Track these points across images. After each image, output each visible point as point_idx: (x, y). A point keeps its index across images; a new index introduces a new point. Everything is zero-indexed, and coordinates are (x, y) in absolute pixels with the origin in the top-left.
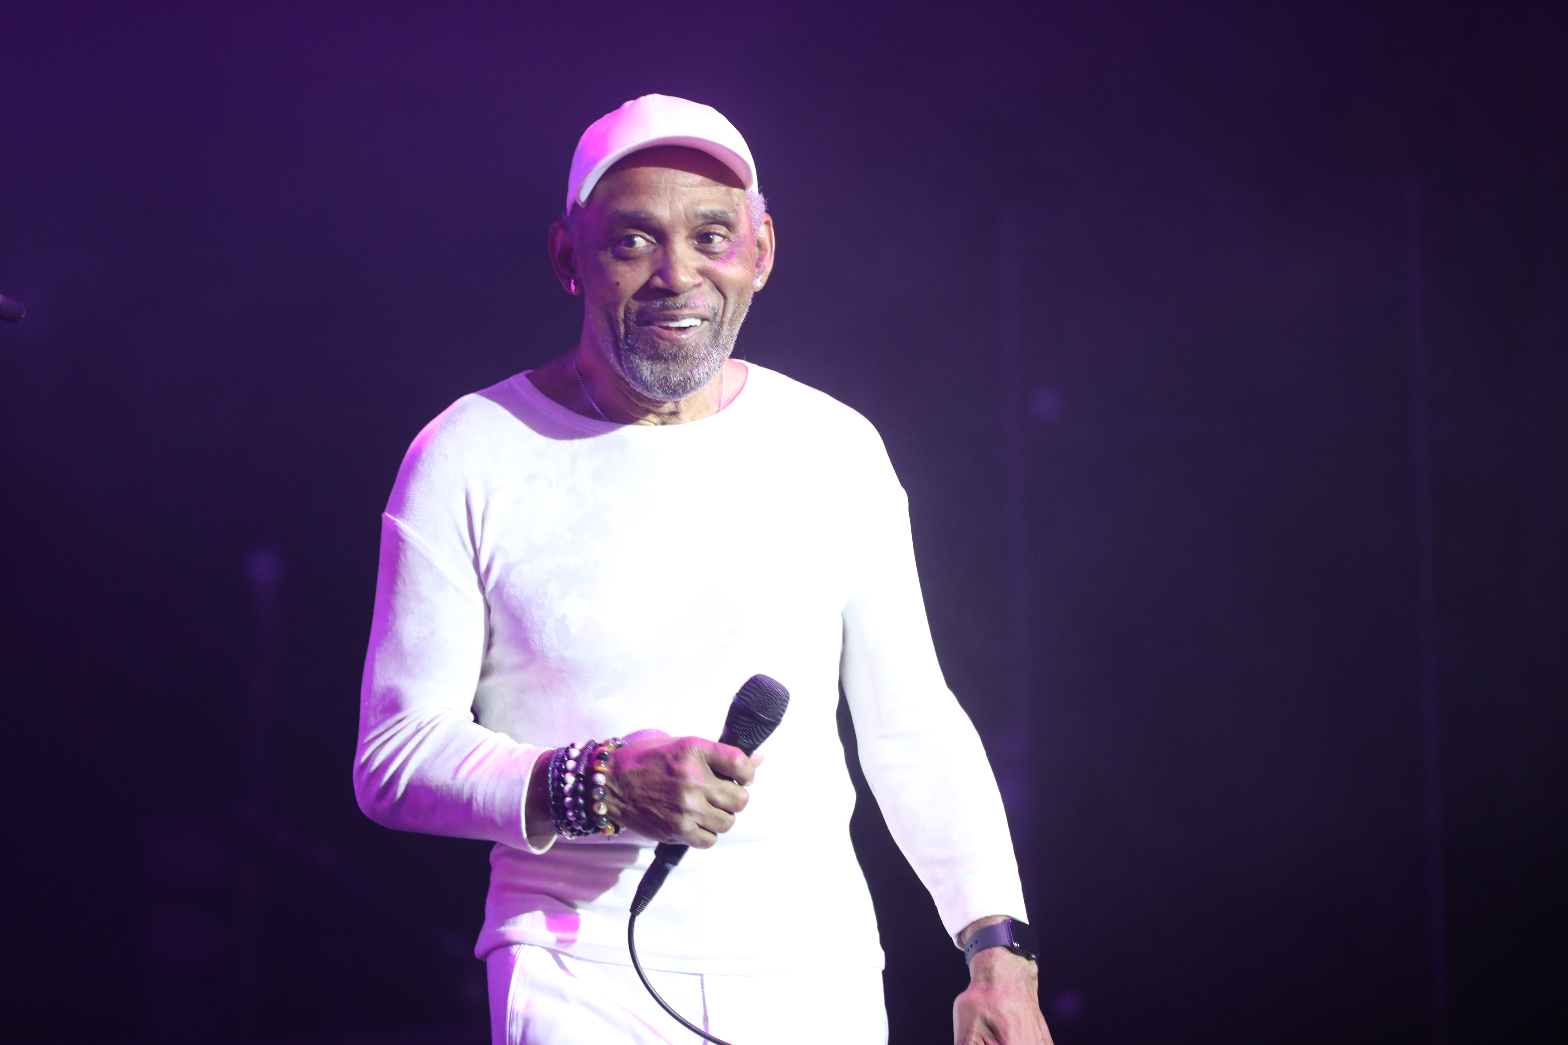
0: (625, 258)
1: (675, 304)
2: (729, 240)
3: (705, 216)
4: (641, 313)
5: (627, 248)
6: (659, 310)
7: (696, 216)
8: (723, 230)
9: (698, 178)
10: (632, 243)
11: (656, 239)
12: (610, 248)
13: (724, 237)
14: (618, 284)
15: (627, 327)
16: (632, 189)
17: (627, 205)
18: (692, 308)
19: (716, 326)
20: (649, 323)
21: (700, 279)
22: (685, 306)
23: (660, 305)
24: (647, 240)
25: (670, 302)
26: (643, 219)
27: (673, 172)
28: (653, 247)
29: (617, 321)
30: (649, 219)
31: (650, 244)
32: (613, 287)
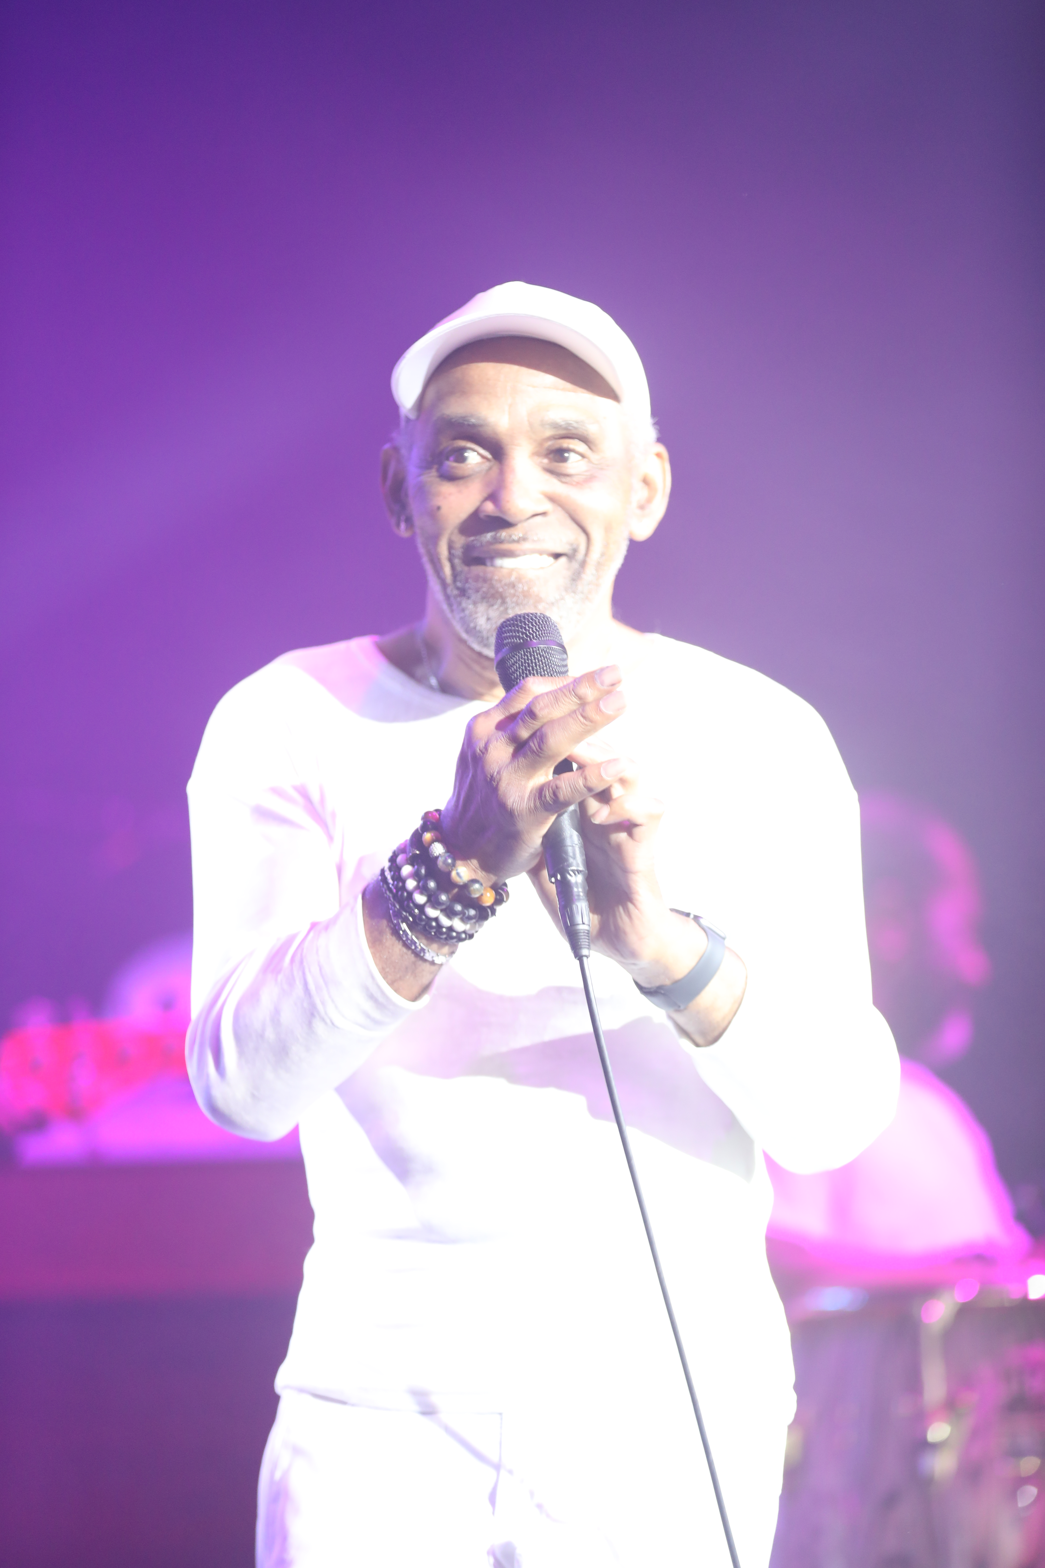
0: (451, 478)
1: (510, 536)
2: (590, 461)
3: (555, 426)
4: (468, 549)
5: (455, 464)
6: (490, 543)
7: (543, 424)
8: (580, 447)
9: (549, 379)
10: (462, 459)
11: (492, 453)
12: (436, 466)
13: (583, 456)
14: (439, 508)
15: (453, 567)
16: (462, 389)
17: (455, 408)
18: (534, 541)
19: (575, 565)
20: (480, 561)
21: (547, 506)
22: (524, 539)
23: (491, 536)
24: (483, 457)
25: (504, 534)
26: (474, 426)
27: (515, 368)
28: (487, 464)
29: (439, 560)
30: (481, 426)
31: (484, 460)
32: (434, 513)
